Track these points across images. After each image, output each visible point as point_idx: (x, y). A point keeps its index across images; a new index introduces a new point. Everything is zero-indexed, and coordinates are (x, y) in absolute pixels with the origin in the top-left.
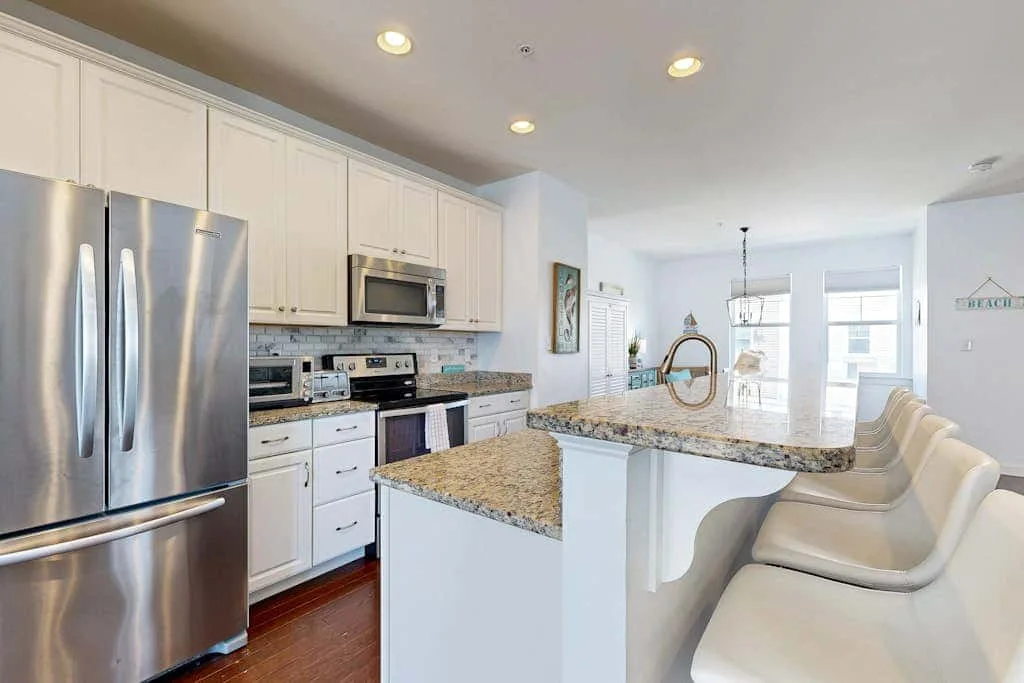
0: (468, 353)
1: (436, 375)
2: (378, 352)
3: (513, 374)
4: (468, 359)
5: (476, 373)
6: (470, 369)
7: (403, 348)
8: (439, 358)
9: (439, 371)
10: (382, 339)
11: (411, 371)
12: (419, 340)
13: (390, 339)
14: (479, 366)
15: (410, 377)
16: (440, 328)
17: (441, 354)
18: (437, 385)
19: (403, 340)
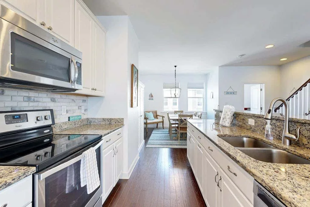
0: (83, 108)
1: (65, 123)
2: (17, 109)
3: (112, 119)
4: (83, 111)
5: (88, 119)
6: (84, 117)
7: (40, 106)
8: (67, 112)
9: (67, 120)
10: (21, 99)
11: (49, 122)
12: (53, 100)
13: (29, 99)
14: (90, 115)
15: (48, 127)
16: (76, 92)
17: (68, 109)
18: (66, 129)
19: (40, 100)
